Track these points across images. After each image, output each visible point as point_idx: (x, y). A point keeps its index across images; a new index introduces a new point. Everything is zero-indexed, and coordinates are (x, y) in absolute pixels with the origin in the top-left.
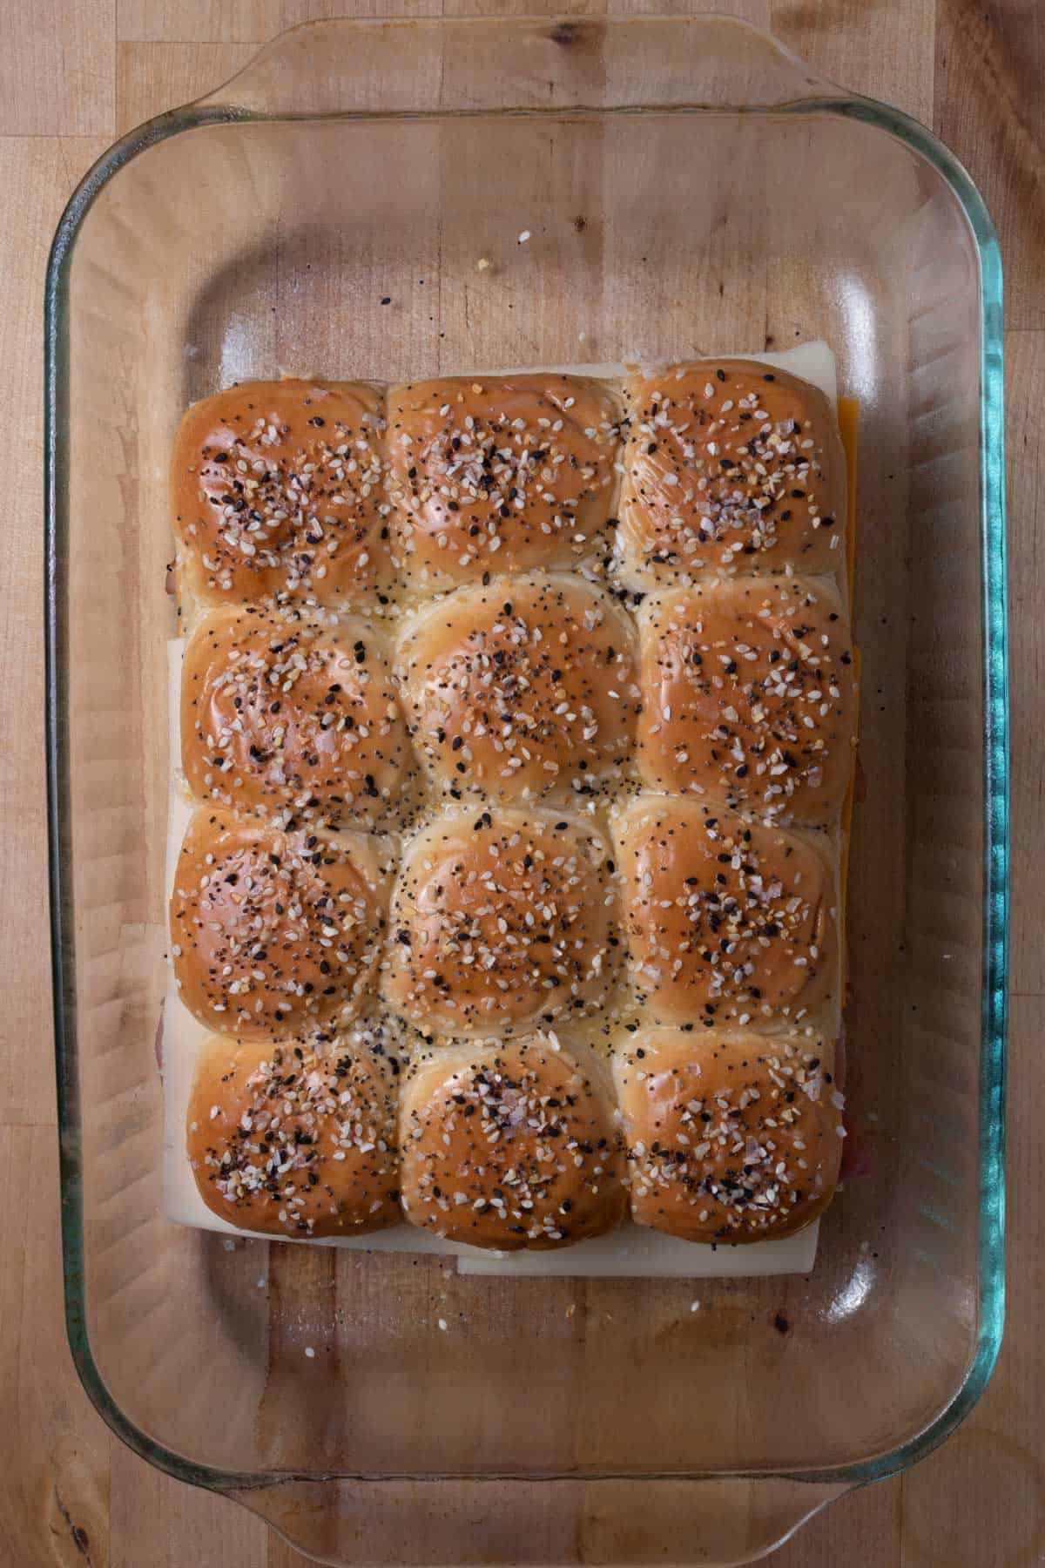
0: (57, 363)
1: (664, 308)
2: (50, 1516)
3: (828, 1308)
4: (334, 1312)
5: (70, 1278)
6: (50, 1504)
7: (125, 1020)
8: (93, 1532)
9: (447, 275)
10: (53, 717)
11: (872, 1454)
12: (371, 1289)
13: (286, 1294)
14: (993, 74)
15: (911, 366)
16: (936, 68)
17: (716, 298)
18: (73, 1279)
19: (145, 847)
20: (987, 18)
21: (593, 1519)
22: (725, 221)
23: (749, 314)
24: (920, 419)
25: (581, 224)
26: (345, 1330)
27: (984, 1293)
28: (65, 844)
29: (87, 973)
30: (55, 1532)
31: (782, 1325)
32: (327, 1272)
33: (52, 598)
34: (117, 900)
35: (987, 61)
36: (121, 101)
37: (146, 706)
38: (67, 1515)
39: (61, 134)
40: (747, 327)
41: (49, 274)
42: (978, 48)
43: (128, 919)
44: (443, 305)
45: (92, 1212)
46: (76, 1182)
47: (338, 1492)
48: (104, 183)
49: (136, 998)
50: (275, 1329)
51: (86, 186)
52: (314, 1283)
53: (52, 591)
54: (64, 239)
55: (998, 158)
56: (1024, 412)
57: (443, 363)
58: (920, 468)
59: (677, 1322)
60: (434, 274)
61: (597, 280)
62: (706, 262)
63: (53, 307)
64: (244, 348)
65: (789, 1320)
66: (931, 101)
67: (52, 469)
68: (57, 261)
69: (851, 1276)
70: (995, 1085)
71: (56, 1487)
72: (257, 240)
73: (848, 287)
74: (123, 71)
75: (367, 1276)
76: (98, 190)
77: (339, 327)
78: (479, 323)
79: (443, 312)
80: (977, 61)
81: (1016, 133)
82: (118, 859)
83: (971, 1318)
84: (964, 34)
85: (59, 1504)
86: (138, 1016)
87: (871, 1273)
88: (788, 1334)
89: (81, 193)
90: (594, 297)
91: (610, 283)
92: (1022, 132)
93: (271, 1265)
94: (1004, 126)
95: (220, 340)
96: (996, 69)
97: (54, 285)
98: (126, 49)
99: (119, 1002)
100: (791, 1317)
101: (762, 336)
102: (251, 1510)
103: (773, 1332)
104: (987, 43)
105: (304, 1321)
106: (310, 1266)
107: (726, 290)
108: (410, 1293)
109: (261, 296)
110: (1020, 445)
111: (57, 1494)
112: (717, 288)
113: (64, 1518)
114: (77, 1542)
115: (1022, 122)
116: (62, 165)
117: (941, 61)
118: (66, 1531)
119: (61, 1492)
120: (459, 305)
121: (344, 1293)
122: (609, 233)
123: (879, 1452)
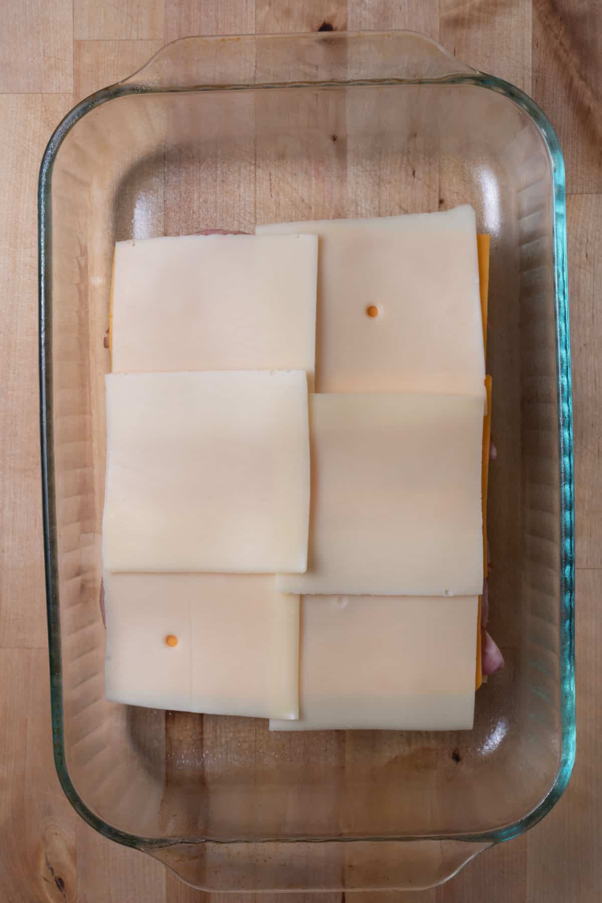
0: (45, 226)
1: (382, 184)
2: (43, 871)
3: (482, 748)
4: (202, 753)
5: (56, 731)
6: (43, 862)
7: (83, 588)
8: (67, 879)
9: (259, 167)
10: (44, 420)
11: (502, 825)
12: (223, 740)
13: (175, 743)
14: (565, 51)
15: (520, 216)
16: (533, 48)
17: (411, 179)
18: (57, 731)
19: (93, 490)
20: (561, 19)
21: (351, 866)
22: (415, 136)
23: (429, 187)
24: (524, 247)
25: (334, 139)
26: (209, 762)
27: (564, 735)
28: (51, 489)
29: (63, 560)
30: (45, 880)
31: (457, 758)
32: (198, 730)
33: (43, 354)
34: (78, 521)
35: (561, 44)
36: (76, 72)
37: (94, 411)
38: (52, 869)
39: (43, 92)
40: (429, 194)
41: (40, 178)
42: (556, 37)
43: (84, 531)
44: (257, 184)
45: (68, 694)
46: (59, 677)
47: (205, 849)
48: (70, 128)
49: (88, 576)
50: (169, 763)
51: (60, 129)
52: (191, 737)
53: (43, 350)
54: (48, 159)
55: (569, 97)
56: (586, 240)
57: (258, 216)
58: (525, 273)
59: (397, 757)
60: (253, 167)
61: (344, 168)
62: (405, 159)
63: (42, 196)
64: (146, 210)
65: (460, 755)
66: (530, 67)
67: (43, 285)
68: (44, 170)
69: (495, 729)
70: (568, 619)
71: (45, 854)
72: (153, 150)
73: (484, 172)
74: (77, 56)
75: (221, 732)
76: (67, 132)
77: (199, 197)
78: (278, 194)
79: (258, 188)
80: (556, 43)
81: (578, 83)
82: (79, 498)
83: (558, 749)
84: (549, 29)
85: (48, 864)
86: (90, 585)
87: (506, 727)
88: (459, 763)
89: (58, 133)
90: (342, 179)
91: (352, 170)
92: (582, 83)
93: (166, 726)
94: (572, 79)
95: (133, 206)
96: (567, 47)
97: (43, 183)
98: (79, 45)
99: (79, 578)
100: (462, 753)
101: (437, 200)
102: (157, 859)
103: (451, 762)
104: (561, 32)
105: (185, 758)
106: (188, 727)
107: (416, 173)
108: (245, 742)
109: (156, 181)
110: (584, 258)
111: (46, 858)
112: (411, 173)
113: (50, 872)
114: (58, 885)
115: (583, 78)
116: (43, 109)
117: (535, 44)
118: (52, 879)
119: (49, 857)
120: (266, 184)
121: (208, 743)
122: (350, 144)
123: (506, 824)
